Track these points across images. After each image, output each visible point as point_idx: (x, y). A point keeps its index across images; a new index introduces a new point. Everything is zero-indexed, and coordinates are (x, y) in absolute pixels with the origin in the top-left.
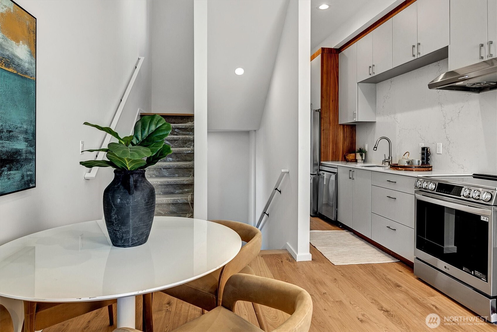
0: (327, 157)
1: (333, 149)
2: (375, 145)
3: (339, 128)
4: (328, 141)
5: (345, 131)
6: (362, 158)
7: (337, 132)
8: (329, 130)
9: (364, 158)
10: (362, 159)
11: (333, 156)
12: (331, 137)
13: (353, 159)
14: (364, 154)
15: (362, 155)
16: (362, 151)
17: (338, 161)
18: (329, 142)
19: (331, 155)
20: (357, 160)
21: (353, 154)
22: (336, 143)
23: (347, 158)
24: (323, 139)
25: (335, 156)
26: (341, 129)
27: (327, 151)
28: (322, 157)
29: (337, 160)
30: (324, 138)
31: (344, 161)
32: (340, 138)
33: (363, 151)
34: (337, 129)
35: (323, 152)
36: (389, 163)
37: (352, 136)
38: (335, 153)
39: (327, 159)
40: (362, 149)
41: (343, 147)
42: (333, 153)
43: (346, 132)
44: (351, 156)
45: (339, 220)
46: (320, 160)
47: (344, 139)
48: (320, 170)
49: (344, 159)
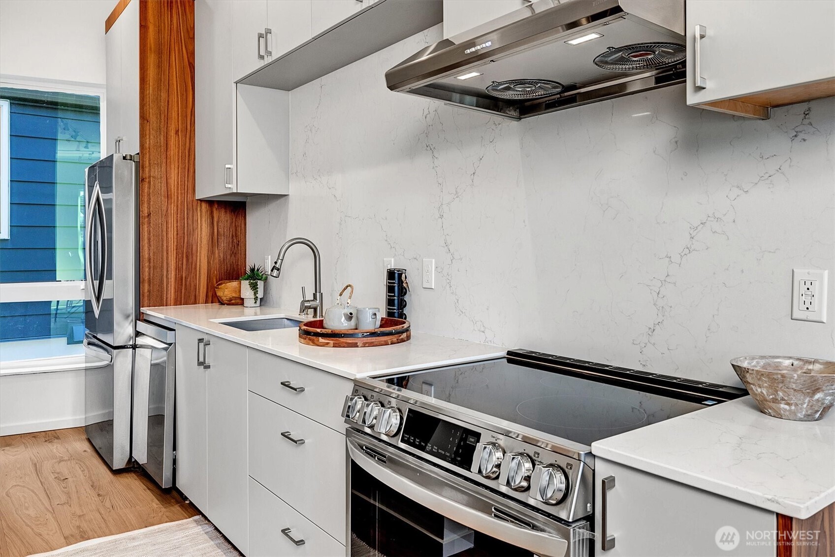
0: (162, 292)
1: (178, 269)
2: (276, 263)
3: (197, 209)
4: (165, 247)
5: (216, 219)
6: (255, 293)
7: (190, 222)
8: (166, 215)
9: (260, 295)
10: (256, 298)
11: (178, 291)
12: (172, 234)
13: (236, 298)
14: (260, 284)
15: (254, 287)
16: (255, 276)
17: (195, 303)
18: (167, 250)
19: (173, 286)
20: (243, 299)
21: (234, 284)
22: (186, 254)
23: (219, 293)
24: (146, 241)
25: (186, 289)
26: (204, 214)
27: (163, 275)
28: (146, 295)
29: (193, 298)
30: (149, 239)
31: (212, 303)
32: (201, 237)
33: (258, 275)
34: (190, 216)
35: (146, 278)
36: (315, 309)
37: (236, 234)
38: (186, 281)
39: (162, 299)
40: (258, 270)
41: (209, 263)
42: (179, 280)
43: (218, 222)
44: (227, 290)
45: (180, 485)
46: (139, 303)
47: (213, 241)
48: (138, 334)
49: (213, 298)
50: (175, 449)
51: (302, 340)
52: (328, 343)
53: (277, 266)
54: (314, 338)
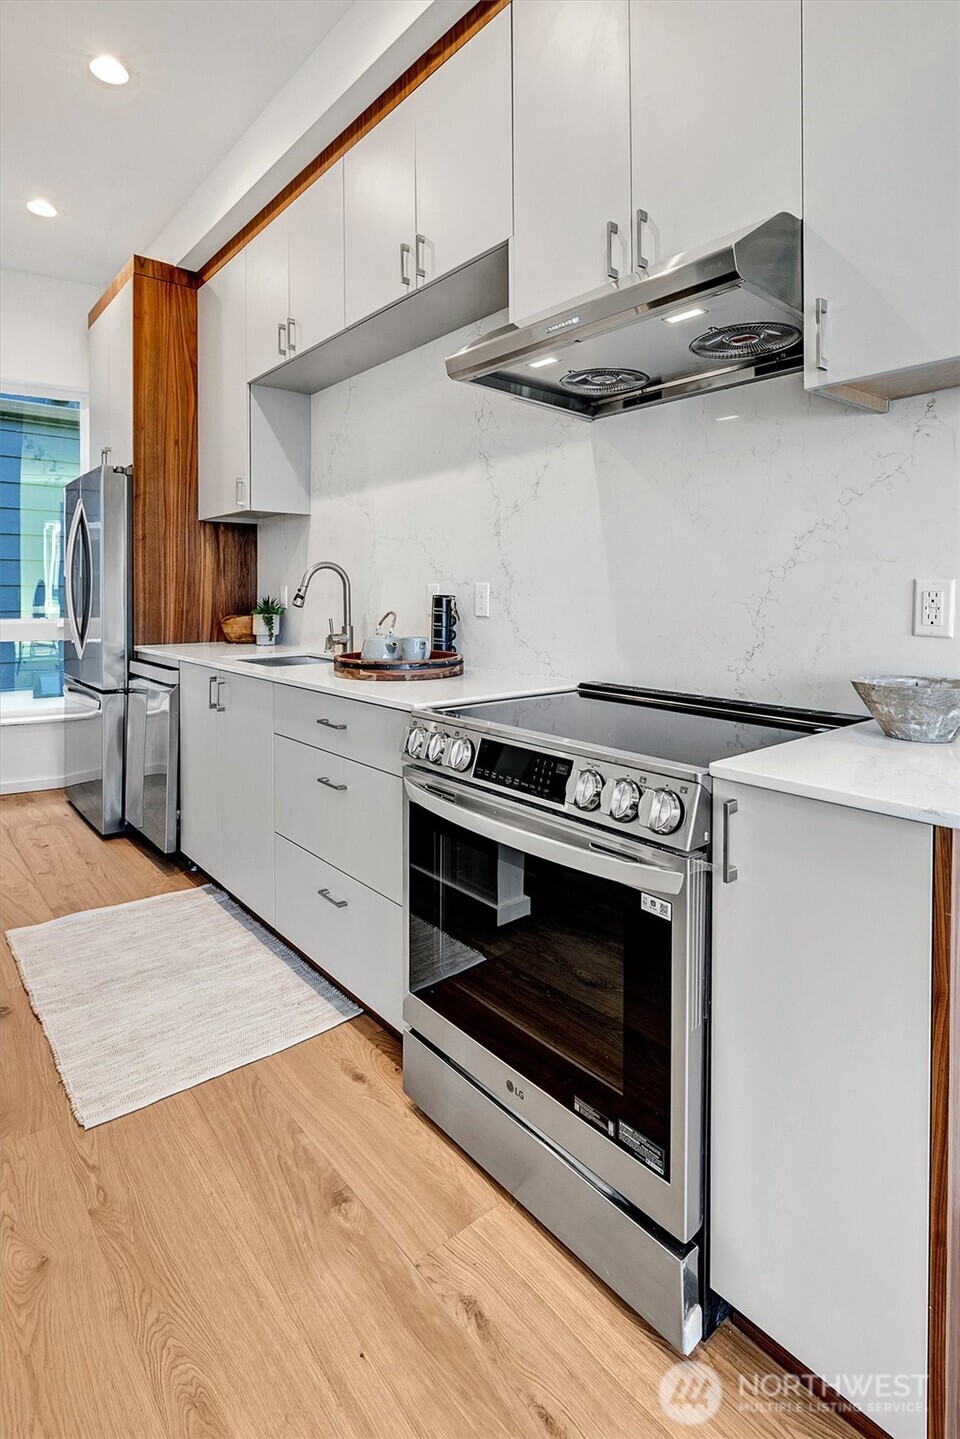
0: (159, 628)
1: (178, 601)
2: (299, 590)
3: (199, 532)
4: (163, 575)
5: (222, 544)
6: (270, 629)
7: (192, 547)
8: (165, 538)
9: (276, 631)
10: (271, 635)
11: (178, 627)
12: (171, 561)
13: (246, 635)
14: (276, 619)
15: (269, 622)
16: (269, 610)
17: (198, 642)
18: (165, 579)
19: (172, 620)
20: (255, 636)
21: (245, 619)
22: (188, 586)
23: (227, 630)
24: (141, 568)
25: (187, 625)
26: (208, 537)
27: (160, 608)
28: (141, 630)
29: (195, 635)
30: (144, 566)
31: (218, 641)
32: (205, 565)
33: (273, 608)
34: (192, 541)
35: (141, 611)
36: (345, 645)
37: (245, 562)
38: (187, 616)
39: (159, 637)
40: (272, 603)
41: (214, 595)
42: (179, 614)
43: (224, 548)
44: (236, 625)
45: (187, 849)
46: (132, 640)
47: (219, 570)
48: (132, 676)
49: (219, 636)
50: (179, 807)
51: (339, 674)
52: (370, 676)
53: (301, 594)
54: (354, 670)
